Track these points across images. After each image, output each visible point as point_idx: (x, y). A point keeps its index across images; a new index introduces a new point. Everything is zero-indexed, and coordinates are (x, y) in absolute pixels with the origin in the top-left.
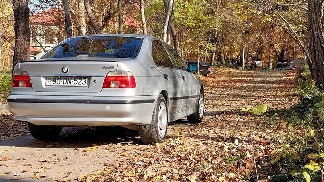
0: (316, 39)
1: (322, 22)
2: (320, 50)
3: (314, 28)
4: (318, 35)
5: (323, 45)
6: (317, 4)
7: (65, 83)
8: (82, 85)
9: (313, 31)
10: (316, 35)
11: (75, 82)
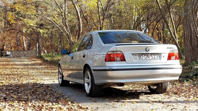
0: (192, 32)
1: (197, 21)
2: (196, 38)
3: (191, 25)
4: (194, 29)
5: (197, 35)
6: (194, 10)
7: (146, 58)
8: (156, 59)
9: (190, 27)
10: (193, 29)
11: (152, 57)
